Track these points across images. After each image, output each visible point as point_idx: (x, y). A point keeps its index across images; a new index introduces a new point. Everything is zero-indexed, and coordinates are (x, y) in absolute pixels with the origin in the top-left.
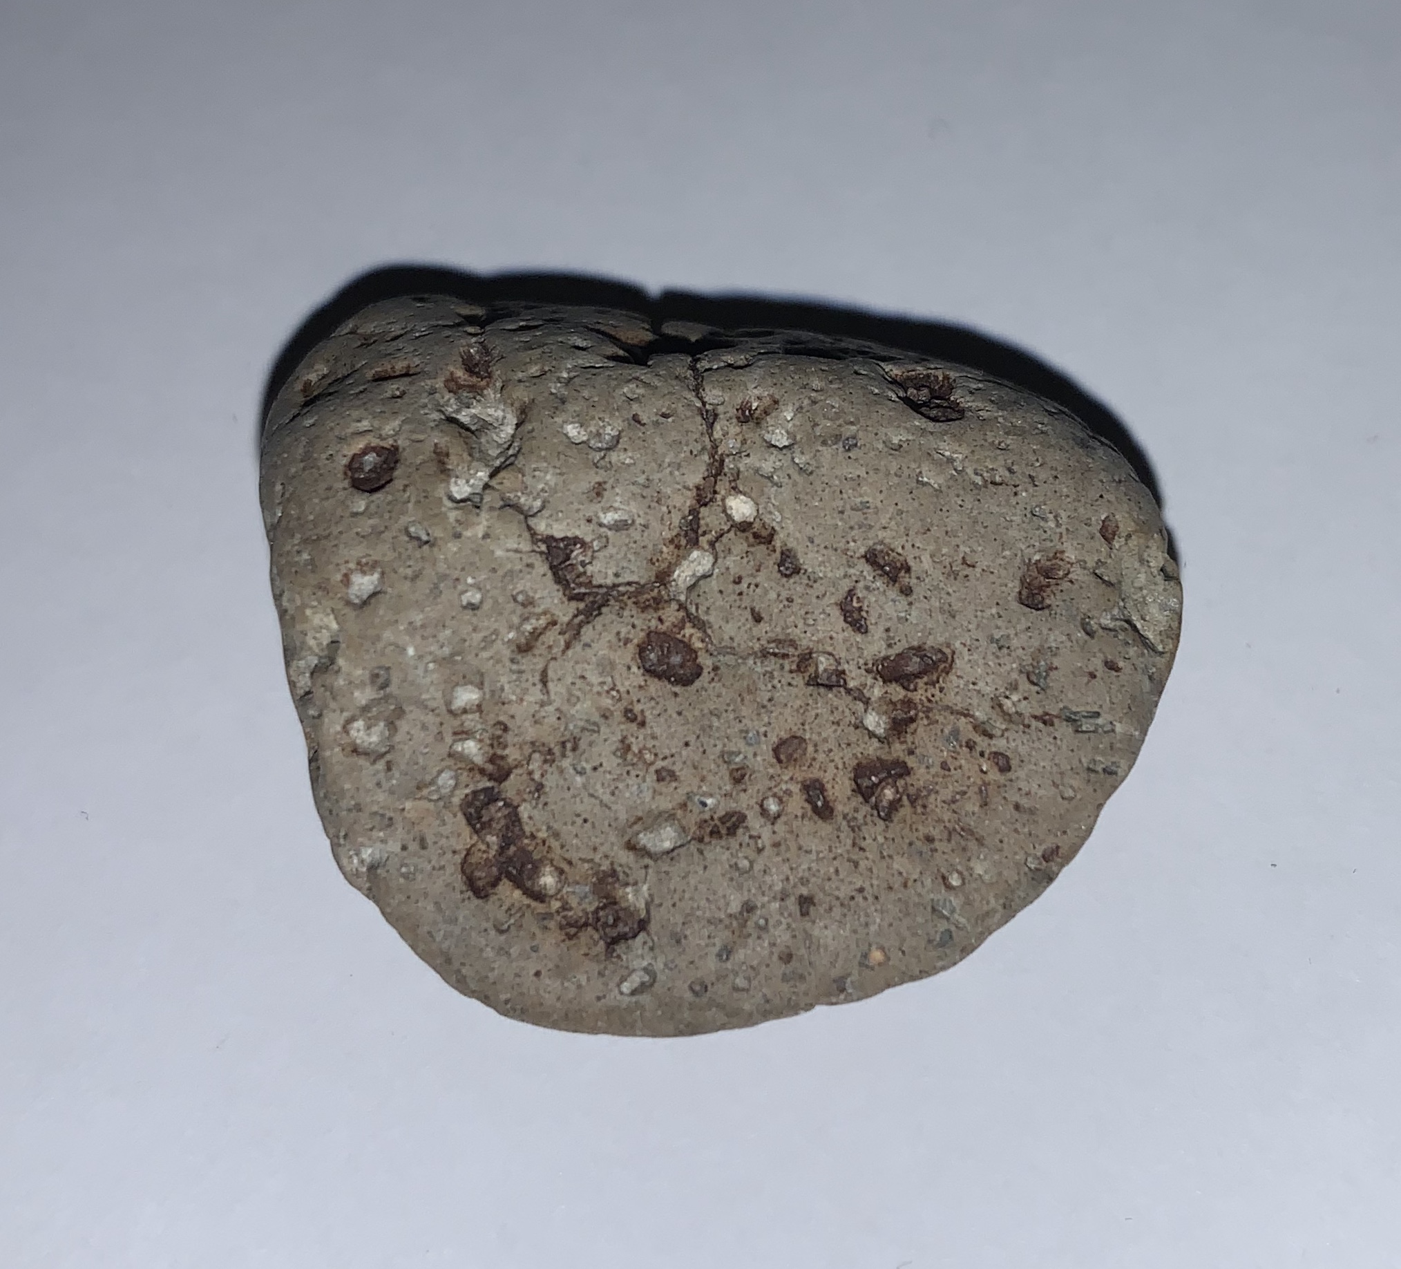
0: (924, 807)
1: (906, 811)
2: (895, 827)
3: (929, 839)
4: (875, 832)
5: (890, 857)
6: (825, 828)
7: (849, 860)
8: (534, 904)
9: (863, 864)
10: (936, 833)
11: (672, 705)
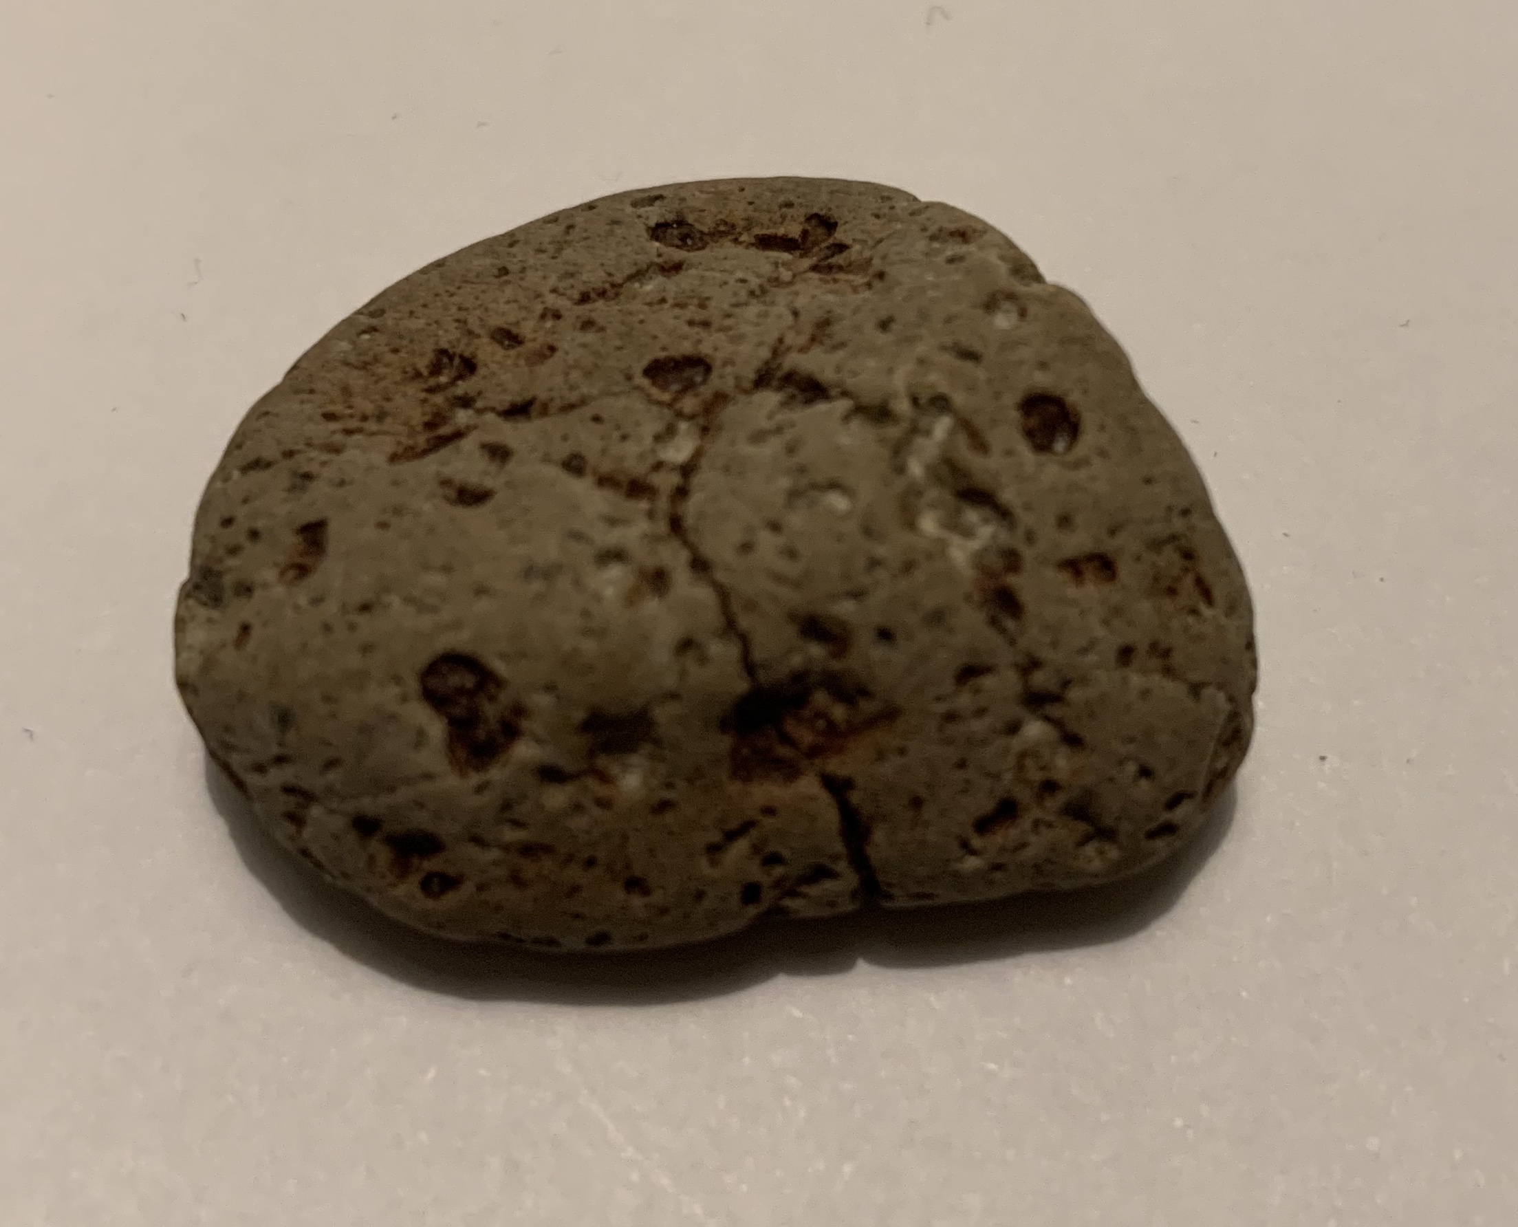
0: (405, 372)
1: (423, 364)
2: (429, 347)
3: (395, 351)
4: (448, 337)
5: (429, 324)
6: (496, 321)
7: (467, 309)
8: (765, 232)
9: (454, 310)
10: (390, 357)
11: (664, 339)
